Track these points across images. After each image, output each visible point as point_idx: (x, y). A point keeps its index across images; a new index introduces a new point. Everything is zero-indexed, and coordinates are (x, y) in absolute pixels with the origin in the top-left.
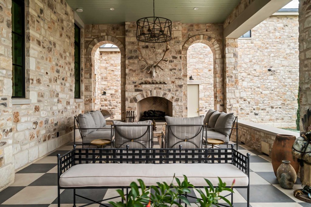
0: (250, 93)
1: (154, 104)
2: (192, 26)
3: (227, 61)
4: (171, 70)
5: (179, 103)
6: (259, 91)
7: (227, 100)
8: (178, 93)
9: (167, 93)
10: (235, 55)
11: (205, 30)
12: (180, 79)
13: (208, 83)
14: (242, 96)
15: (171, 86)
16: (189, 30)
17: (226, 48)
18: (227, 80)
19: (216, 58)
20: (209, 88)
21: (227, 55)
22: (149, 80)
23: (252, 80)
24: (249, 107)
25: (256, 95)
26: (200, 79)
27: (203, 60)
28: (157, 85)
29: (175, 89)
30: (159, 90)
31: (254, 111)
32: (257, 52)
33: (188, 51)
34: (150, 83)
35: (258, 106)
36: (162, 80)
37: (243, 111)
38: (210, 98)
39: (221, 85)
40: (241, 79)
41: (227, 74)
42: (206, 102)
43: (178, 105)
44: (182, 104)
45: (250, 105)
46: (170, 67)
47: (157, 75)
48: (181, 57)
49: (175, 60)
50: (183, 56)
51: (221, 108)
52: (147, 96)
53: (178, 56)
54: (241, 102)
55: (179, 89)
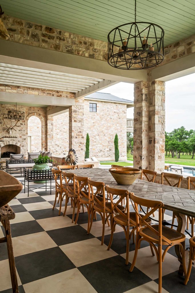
0: (61, 142)
1: (8, 148)
2: (30, 108)
3: (48, 127)
4: (20, 131)
5: (24, 148)
6: (66, 141)
7: (48, 146)
8: (23, 143)
9: (18, 142)
10: (52, 124)
11: (37, 111)
12: (24, 135)
13: (37, 136)
14: (57, 144)
15: (20, 139)
16: (29, 110)
17: (48, 121)
18: (48, 136)
19: (43, 125)
20: (38, 138)
21: (48, 124)
22: (8, 135)
23: (62, 134)
24: (61, 150)
25: (64, 143)
26: (32, 133)
27: (34, 121)
28: (12, 139)
29: (22, 140)
30: (13, 141)
31: (63, 152)
32: (65, 118)
33: (28, 121)
34: (8, 137)
35: (66, 150)
36: (14, 136)
37: (57, 153)
38: (38, 144)
39: (45, 139)
40: (56, 133)
41: (48, 133)
42: (35, 147)
43: (24, 149)
44: (26, 148)
45: (61, 149)
46: (19, 129)
47: (12, 133)
48: (25, 124)
49: (21, 125)
50: (25, 123)
51: (45, 150)
52: (7, 144)
53: (23, 123)
54: (56, 147)
55: (24, 141)
